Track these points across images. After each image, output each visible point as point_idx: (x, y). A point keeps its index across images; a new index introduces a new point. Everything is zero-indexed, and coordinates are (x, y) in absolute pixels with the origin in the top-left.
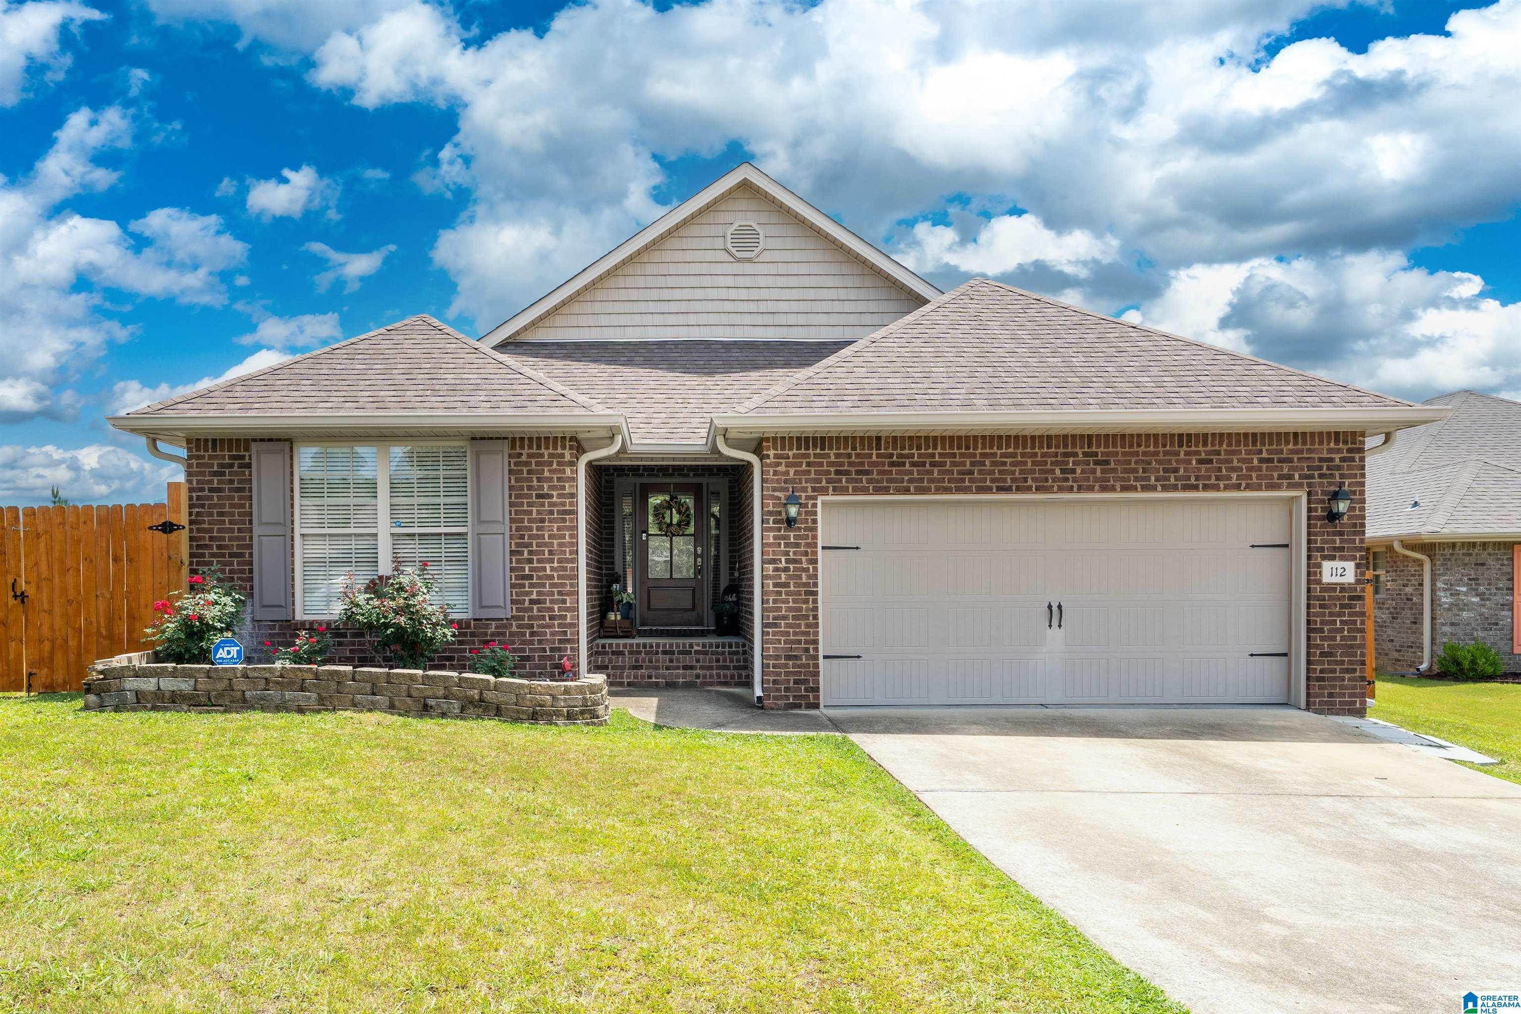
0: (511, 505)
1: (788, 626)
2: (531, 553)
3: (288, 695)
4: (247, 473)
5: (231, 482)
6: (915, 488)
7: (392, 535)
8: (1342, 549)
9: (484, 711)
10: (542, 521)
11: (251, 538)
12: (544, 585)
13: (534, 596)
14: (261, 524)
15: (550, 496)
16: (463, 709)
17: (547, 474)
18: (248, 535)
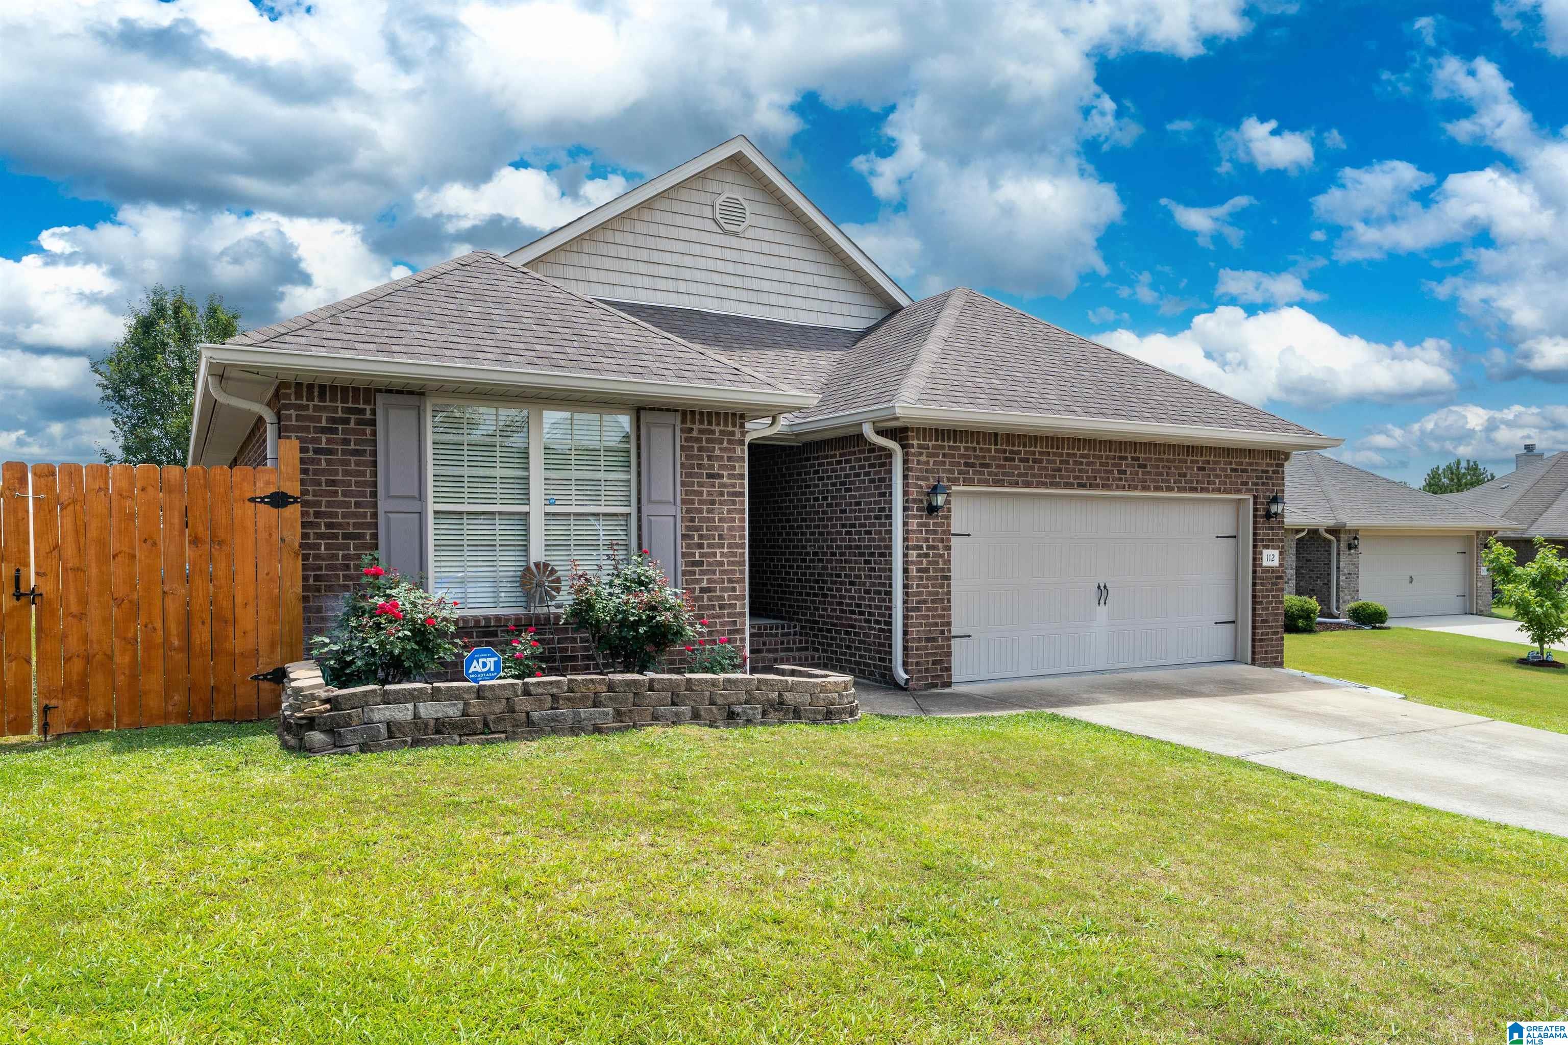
0: (683, 484)
1: (928, 609)
2: (701, 537)
3: (583, 712)
4: (368, 432)
5: (346, 442)
6: (1023, 481)
7: (546, 514)
8: (1272, 540)
9: (785, 715)
10: (713, 502)
11: (375, 515)
12: (714, 573)
13: (704, 584)
14: (389, 497)
15: (721, 476)
16: (764, 713)
17: (717, 452)
18: (369, 511)
